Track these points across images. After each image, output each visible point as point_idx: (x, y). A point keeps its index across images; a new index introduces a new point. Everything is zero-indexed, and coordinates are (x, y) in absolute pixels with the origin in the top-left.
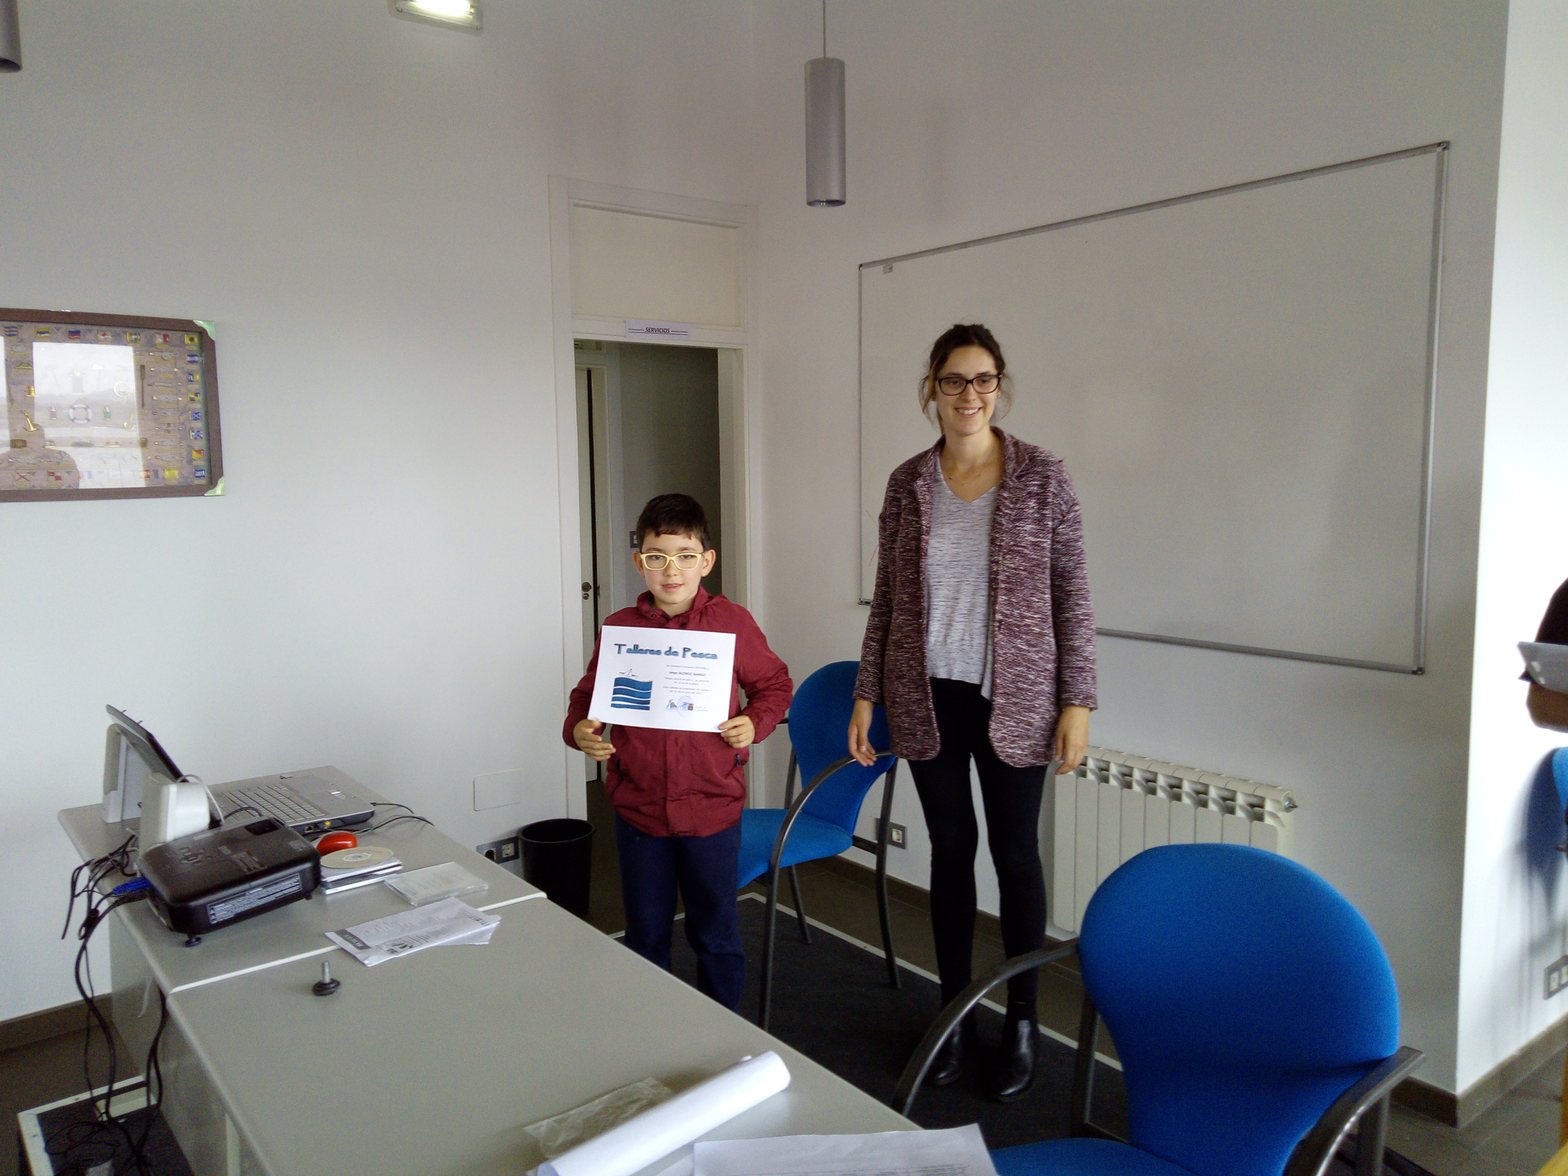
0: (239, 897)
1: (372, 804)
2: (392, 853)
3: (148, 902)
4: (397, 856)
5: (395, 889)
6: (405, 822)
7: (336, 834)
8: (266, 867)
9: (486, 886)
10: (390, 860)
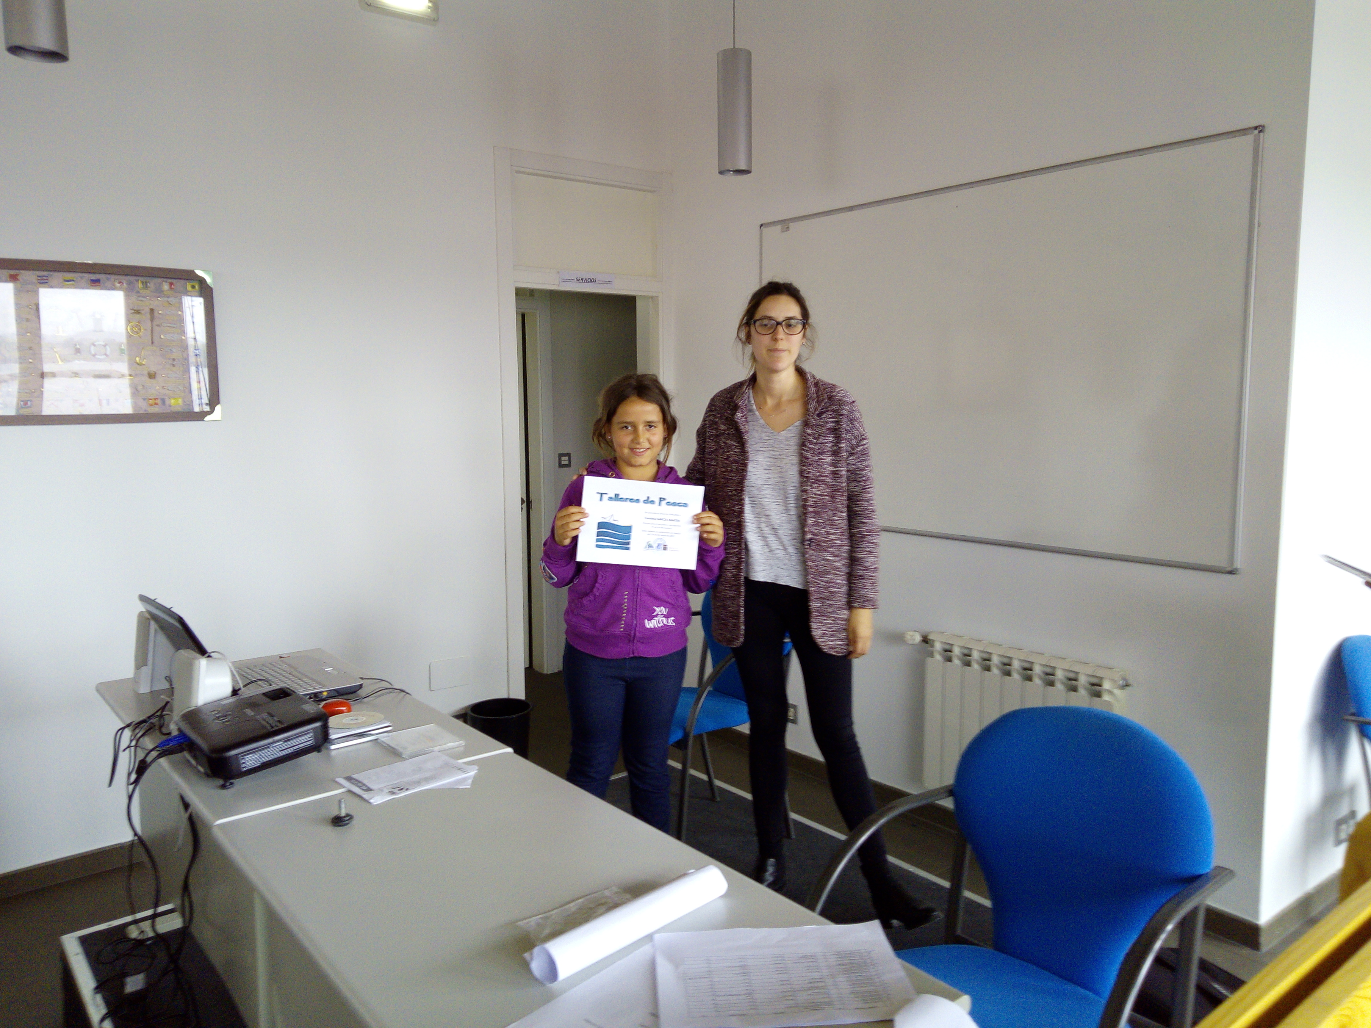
0: (264, 749)
1: (361, 678)
2: (382, 716)
3: (187, 755)
4: (386, 719)
5: (388, 745)
6: (388, 693)
7: (334, 702)
8: (285, 725)
9: (462, 743)
10: (381, 722)
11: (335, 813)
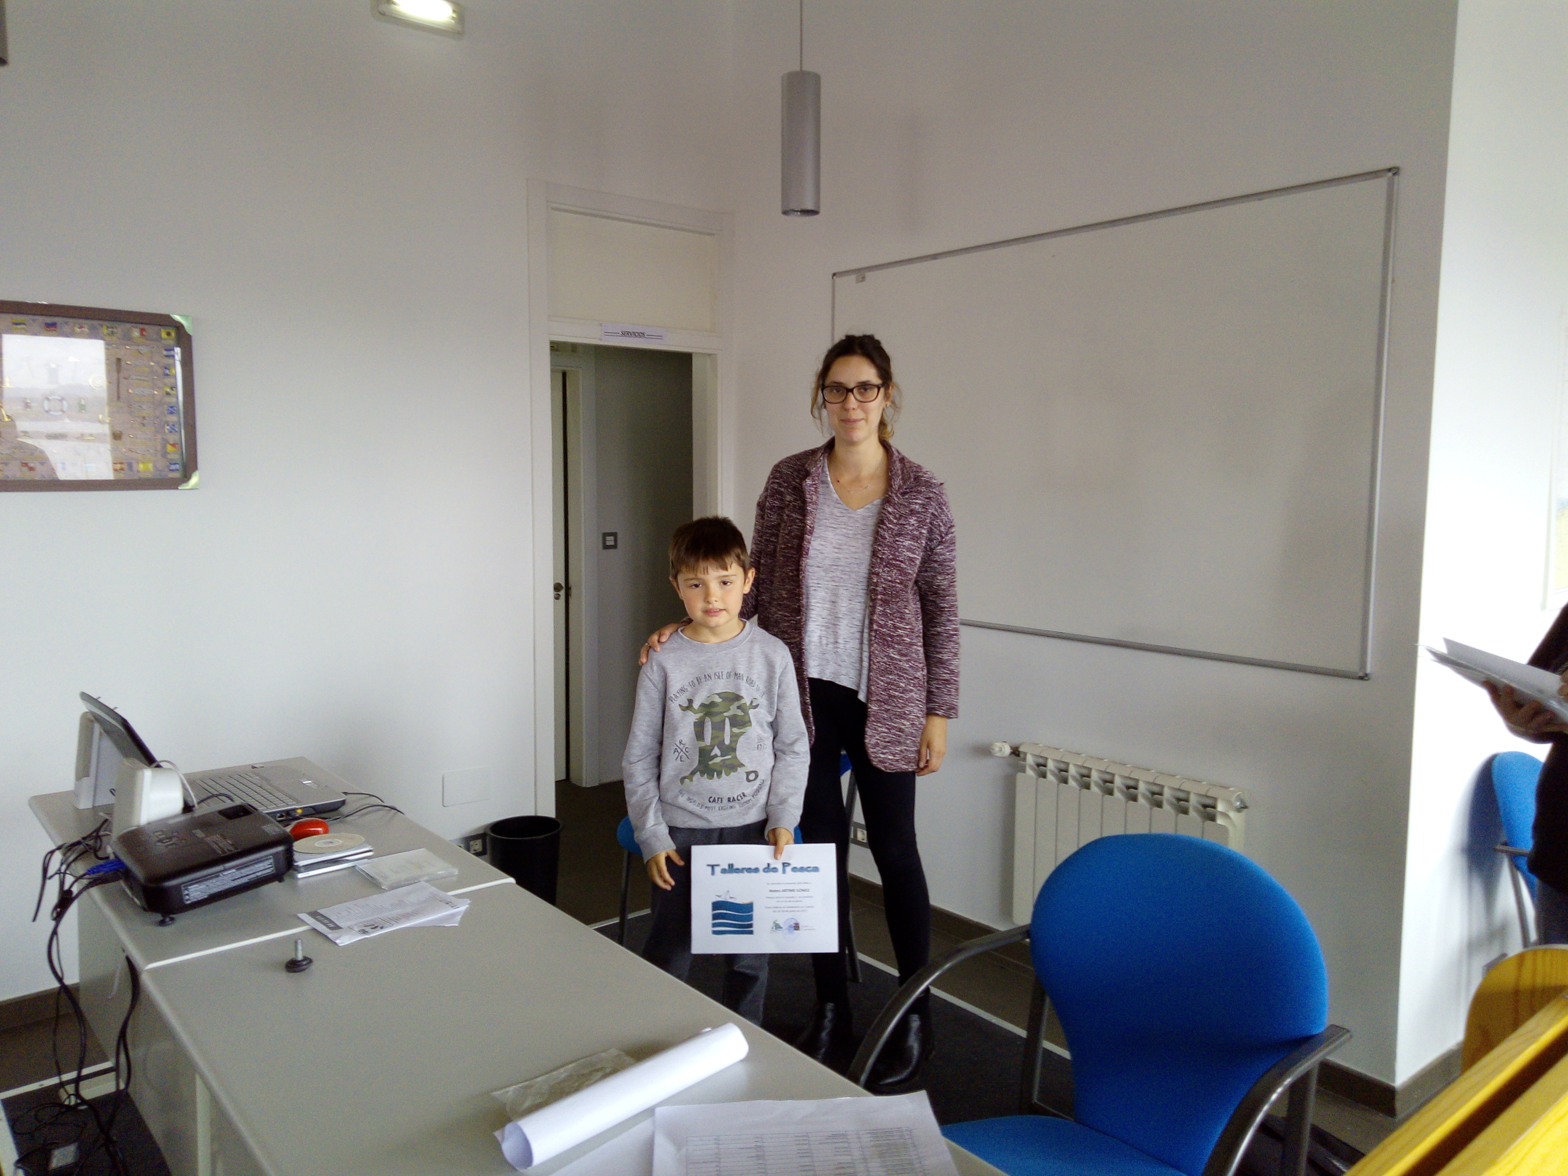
0: (213, 878)
1: (344, 793)
2: (361, 840)
3: (122, 883)
4: (368, 842)
5: (367, 873)
6: (375, 811)
7: (309, 821)
8: (240, 850)
9: (456, 872)
10: (360, 846)
11: (290, 956)
